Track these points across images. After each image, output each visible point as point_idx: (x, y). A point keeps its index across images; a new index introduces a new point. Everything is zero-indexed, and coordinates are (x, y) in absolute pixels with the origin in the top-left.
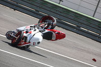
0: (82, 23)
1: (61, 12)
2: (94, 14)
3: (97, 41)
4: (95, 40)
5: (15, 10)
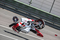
0: (43, 17)
1: (31, 10)
2: (50, 11)
3: (52, 27)
4: (51, 27)
5: (3, 8)
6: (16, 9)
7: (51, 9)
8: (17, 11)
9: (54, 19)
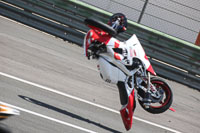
1: (75, 14)
6: (26, 10)
7: (143, 10)
8: (28, 17)
9: (151, 43)
